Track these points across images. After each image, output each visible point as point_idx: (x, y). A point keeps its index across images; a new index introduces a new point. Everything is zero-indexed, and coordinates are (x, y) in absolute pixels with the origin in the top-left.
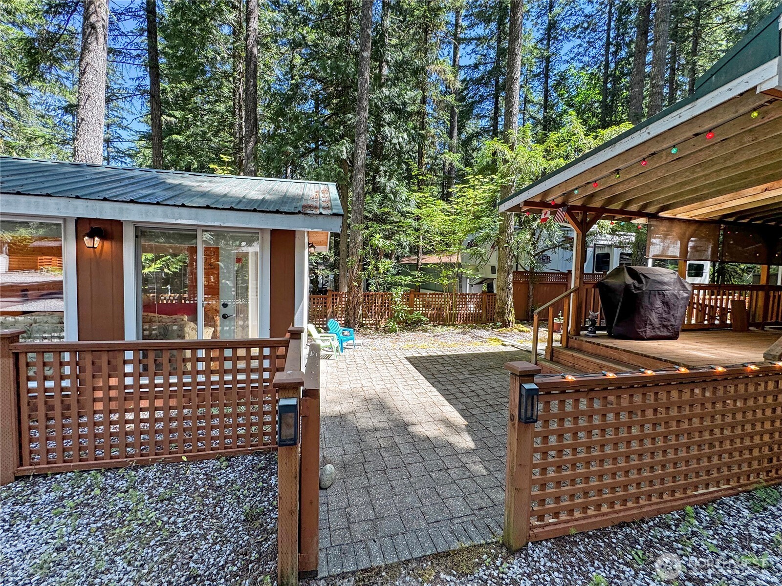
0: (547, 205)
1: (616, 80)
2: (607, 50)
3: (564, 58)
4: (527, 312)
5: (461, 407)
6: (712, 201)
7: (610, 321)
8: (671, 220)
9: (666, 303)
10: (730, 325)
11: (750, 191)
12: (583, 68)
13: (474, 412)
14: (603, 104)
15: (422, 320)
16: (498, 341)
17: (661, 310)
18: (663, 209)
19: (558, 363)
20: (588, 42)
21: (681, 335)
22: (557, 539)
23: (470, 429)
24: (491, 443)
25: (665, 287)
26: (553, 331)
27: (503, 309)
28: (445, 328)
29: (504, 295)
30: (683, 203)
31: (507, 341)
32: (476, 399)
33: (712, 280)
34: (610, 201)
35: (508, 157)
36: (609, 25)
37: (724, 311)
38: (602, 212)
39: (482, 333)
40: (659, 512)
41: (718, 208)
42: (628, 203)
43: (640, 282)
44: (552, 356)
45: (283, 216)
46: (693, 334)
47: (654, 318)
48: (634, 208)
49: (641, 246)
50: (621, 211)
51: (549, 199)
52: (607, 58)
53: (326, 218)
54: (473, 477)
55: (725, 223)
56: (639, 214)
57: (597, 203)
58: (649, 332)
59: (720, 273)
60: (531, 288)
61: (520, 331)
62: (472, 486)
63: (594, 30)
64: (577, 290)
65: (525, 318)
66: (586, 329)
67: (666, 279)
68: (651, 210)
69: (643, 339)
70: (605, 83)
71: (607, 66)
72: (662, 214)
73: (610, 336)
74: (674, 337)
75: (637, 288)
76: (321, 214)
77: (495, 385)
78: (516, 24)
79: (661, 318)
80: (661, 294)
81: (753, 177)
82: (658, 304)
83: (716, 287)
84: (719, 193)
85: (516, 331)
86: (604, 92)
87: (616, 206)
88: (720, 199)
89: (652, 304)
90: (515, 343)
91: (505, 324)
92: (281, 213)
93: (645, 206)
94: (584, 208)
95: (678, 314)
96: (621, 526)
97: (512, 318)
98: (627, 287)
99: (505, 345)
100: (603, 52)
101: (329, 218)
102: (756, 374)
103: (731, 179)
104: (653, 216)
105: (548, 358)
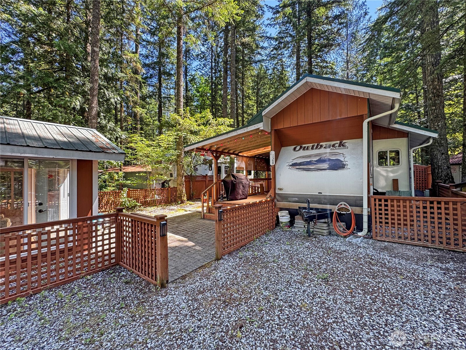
0: (204, 150)
1: (216, 86)
2: (212, 71)
3: (194, 69)
4: (190, 195)
5: (182, 235)
6: (253, 151)
7: (227, 195)
8: (242, 156)
9: (243, 186)
10: (260, 192)
11: (261, 149)
12: (202, 75)
13: (188, 235)
14: (211, 94)
15: (137, 205)
16: (183, 209)
17: (242, 189)
18: (240, 152)
19: (212, 213)
20: (204, 65)
21: (248, 197)
22: (229, 253)
23: (190, 240)
24: (200, 242)
25: (243, 181)
26: (204, 203)
27: (181, 194)
28: (152, 208)
29: (181, 187)
30: (245, 151)
31: (187, 209)
32: (186, 232)
33: (254, 176)
34: (224, 149)
35: (181, 122)
36: (212, 60)
37: (258, 187)
38: (222, 153)
39: (172, 207)
40: (249, 242)
41: (254, 153)
42: (230, 150)
43: (236, 179)
44: (209, 211)
45: (93, 153)
46: (251, 197)
47: (240, 192)
48: (231, 152)
49: (232, 163)
50: (228, 153)
51: (205, 148)
52: (212, 75)
53: (116, 154)
54: (199, 251)
55: (257, 157)
56: (233, 154)
57: (220, 150)
58: (240, 198)
59: (256, 174)
60: (191, 183)
61: (190, 204)
62: (201, 253)
63: (206, 60)
64: (216, 183)
65: (190, 198)
66: (220, 198)
67: (243, 178)
68: (236, 152)
69: (238, 200)
70: (212, 85)
71: (212, 79)
72: (240, 154)
73: (228, 200)
74: (246, 198)
75: (235, 181)
76: (114, 153)
77: (190, 226)
78: (180, 60)
79: (242, 192)
80: (241, 183)
81: (261, 146)
82: (241, 187)
83: (256, 180)
84: (254, 149)
85: (188, 204)
86: (212, 89)
87: (226, 151)
88: (254, 150)
89: (239, 187)
90: (190, 209)
91: (182, 202)
92: (92, 152)
93: (235, 151)
94: (216, 151)
95: (247, 190)
96: (242, 247)
97: (185, 199)
98: (232, 181)
99: (186, 211)
100: (210, 70)
101: (118, 155)
102: (264, 202)
103: (257, 146)
104: (237, 155)
105: (208, 212)
